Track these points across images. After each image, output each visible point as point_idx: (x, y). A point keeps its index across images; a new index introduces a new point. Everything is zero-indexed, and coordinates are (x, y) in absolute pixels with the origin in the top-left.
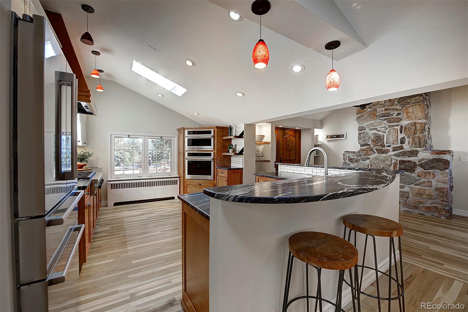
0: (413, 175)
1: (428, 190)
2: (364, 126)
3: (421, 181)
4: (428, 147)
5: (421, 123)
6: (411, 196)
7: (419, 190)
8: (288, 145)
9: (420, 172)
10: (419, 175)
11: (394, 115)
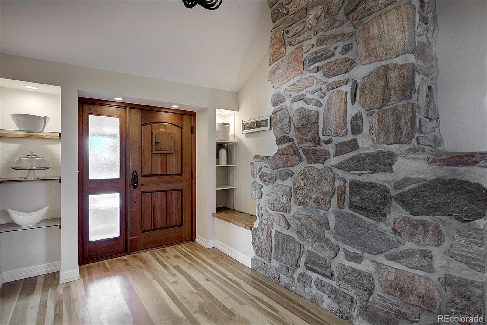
0: (382, 226)
1: (422, 281)
2: (282, 92)
3: (402, 248)
4: (426, 142)
5: (402, 65)
6: (378, 290)
7: (399, 276)
8: (157, 143)
9: (398, 220)
10: (397, 228)
11: (337, 52)
